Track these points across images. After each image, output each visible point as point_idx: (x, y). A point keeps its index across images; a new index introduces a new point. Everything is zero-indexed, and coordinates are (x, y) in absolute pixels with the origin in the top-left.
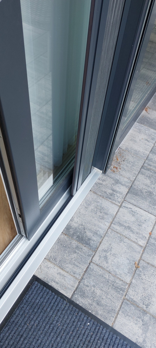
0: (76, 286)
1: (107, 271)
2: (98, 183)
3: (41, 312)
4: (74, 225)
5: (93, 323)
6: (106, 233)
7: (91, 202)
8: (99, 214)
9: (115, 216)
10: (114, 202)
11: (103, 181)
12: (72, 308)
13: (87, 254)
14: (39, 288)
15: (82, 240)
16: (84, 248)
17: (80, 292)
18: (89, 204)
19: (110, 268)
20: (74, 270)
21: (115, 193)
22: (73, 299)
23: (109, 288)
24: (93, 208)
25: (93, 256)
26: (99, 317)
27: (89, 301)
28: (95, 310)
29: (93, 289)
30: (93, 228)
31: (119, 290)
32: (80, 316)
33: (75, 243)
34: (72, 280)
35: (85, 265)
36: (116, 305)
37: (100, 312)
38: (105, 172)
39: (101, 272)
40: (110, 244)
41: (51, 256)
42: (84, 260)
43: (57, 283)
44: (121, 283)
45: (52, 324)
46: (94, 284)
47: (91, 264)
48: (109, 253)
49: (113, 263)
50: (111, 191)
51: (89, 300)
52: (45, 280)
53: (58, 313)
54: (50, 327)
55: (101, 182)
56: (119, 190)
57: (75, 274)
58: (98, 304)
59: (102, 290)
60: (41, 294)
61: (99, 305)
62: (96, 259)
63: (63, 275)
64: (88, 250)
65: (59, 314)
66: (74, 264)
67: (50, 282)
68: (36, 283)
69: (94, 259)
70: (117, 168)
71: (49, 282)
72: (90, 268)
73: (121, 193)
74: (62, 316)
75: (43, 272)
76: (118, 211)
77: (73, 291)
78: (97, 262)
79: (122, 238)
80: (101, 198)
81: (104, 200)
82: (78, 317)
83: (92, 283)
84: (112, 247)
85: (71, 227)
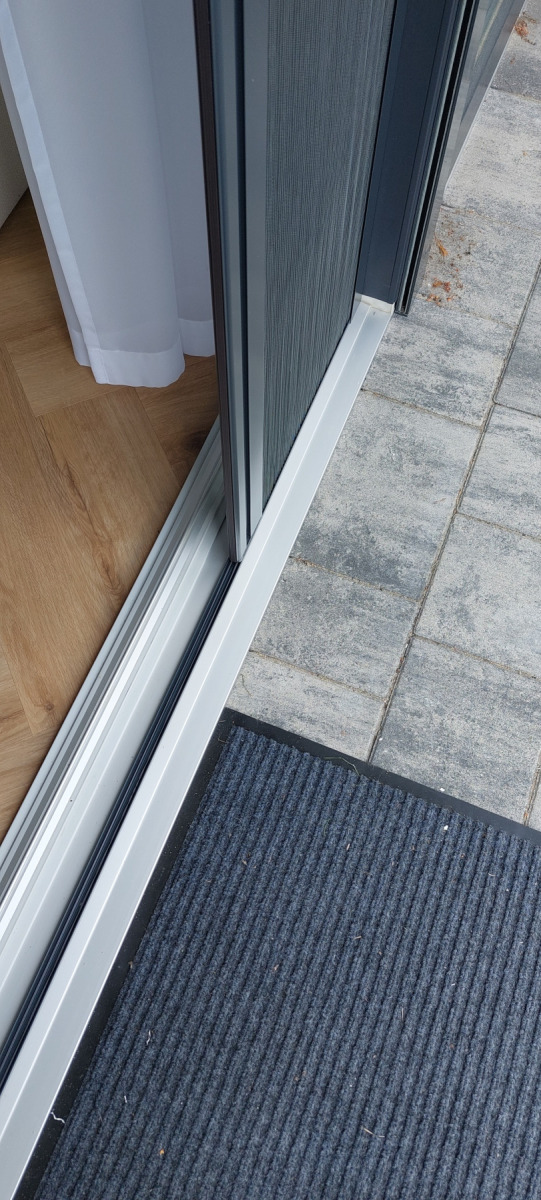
0: (378, 719)
1: (475, 655)
2: (386, 356)
3: (280, 817)
4: (328, 523)
5: (461, 823)
6: (449, 531)
7: (372, 433)
8: (409, 468)
9: (472, 468)
10: (458, 416)
11: (405, 343)
12: (380, 790)
13: (394, 613)
14: (255, 745)
15: (367, 569)
16: (378, 594)
17: (397, 736)
18: (368, 443)
19: (485, 645)
20: (361, 671)
21: (455, 383)
22: (379, 762)
23: (492, 710)
24: (383, 451)
25: (415, 615)
26: (476, 803)
27: (433, 758)
28: (460, 785)
29: (439, 721)
30: (398, 522)
31: (527, 710)
32: (413, 809)
33: (342, 585)
34: (361, 702)
35: (395, 650)
36: (528, 756)
37: (476, 788)
38: (403, 307)
39: (454, 662)
40: (471, 568)
41: (270, 641)
42: (385, 635)
43: (312, 721)
44: (530, 685)
45: (323, 847)
46: (438, 703)
47: (416, 643)
48: (473, 597)
49: (490, 626)
50: (440, 380)
51: (430, 757)
52: (268, 718)
53: (337, 811)
54: (318, 858)
55: (396, 350)
56: (470, 371)
57: (364, 683)
58: (464, 763)
59: (469, 717)
60: (267, 762)
61: (469, 767)
62: (429, 622)
63: (326, 694)
64: (395, 600)
65: (340, 813)
66: (356, 652)
67: (288, 723)
68: (241, 731)
69: (421, 624)
70: (446, 286)
71: (283, 723)
72: (415, 656)
73: (478, 380)
74: (352, 820)
75: (256, 694)
76: (479, 448)
77: (372, 737)
78: (437, 633)
79: (507, 539)
80: (408, 410)
81: (419, 416)
82: (406, 814)
83: (431, 703)
84: (477, 577)
85: (318, 531)
